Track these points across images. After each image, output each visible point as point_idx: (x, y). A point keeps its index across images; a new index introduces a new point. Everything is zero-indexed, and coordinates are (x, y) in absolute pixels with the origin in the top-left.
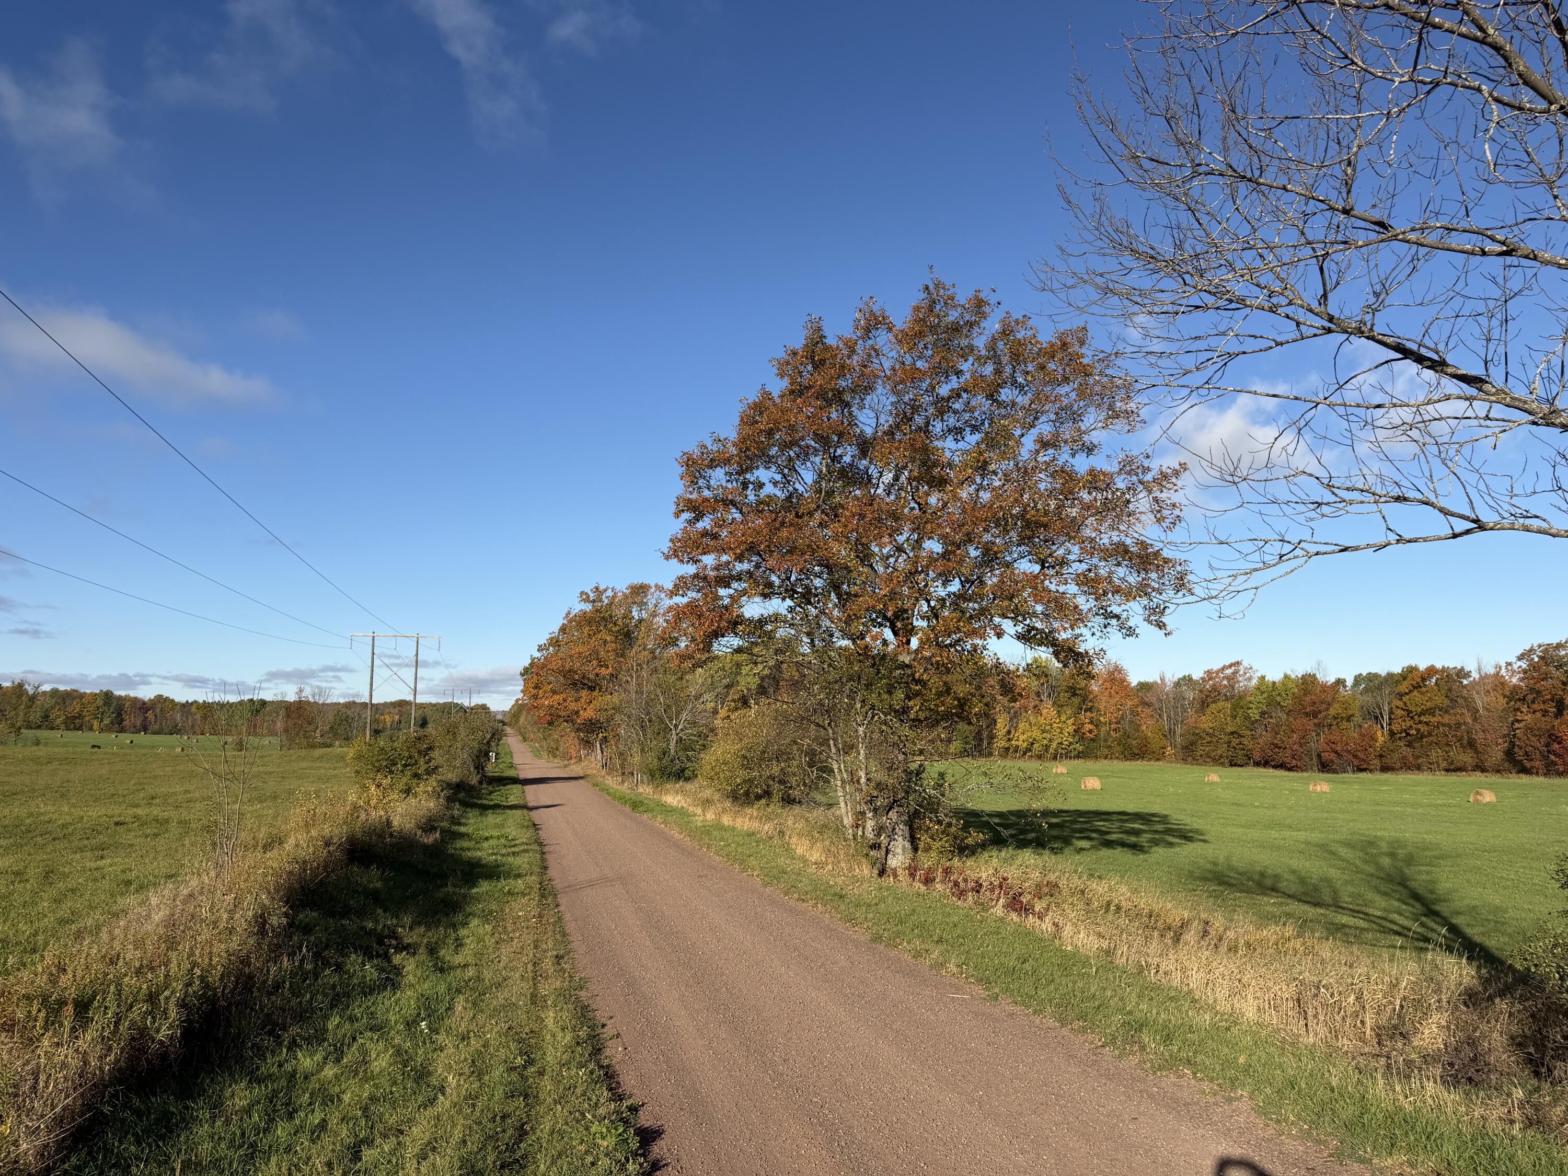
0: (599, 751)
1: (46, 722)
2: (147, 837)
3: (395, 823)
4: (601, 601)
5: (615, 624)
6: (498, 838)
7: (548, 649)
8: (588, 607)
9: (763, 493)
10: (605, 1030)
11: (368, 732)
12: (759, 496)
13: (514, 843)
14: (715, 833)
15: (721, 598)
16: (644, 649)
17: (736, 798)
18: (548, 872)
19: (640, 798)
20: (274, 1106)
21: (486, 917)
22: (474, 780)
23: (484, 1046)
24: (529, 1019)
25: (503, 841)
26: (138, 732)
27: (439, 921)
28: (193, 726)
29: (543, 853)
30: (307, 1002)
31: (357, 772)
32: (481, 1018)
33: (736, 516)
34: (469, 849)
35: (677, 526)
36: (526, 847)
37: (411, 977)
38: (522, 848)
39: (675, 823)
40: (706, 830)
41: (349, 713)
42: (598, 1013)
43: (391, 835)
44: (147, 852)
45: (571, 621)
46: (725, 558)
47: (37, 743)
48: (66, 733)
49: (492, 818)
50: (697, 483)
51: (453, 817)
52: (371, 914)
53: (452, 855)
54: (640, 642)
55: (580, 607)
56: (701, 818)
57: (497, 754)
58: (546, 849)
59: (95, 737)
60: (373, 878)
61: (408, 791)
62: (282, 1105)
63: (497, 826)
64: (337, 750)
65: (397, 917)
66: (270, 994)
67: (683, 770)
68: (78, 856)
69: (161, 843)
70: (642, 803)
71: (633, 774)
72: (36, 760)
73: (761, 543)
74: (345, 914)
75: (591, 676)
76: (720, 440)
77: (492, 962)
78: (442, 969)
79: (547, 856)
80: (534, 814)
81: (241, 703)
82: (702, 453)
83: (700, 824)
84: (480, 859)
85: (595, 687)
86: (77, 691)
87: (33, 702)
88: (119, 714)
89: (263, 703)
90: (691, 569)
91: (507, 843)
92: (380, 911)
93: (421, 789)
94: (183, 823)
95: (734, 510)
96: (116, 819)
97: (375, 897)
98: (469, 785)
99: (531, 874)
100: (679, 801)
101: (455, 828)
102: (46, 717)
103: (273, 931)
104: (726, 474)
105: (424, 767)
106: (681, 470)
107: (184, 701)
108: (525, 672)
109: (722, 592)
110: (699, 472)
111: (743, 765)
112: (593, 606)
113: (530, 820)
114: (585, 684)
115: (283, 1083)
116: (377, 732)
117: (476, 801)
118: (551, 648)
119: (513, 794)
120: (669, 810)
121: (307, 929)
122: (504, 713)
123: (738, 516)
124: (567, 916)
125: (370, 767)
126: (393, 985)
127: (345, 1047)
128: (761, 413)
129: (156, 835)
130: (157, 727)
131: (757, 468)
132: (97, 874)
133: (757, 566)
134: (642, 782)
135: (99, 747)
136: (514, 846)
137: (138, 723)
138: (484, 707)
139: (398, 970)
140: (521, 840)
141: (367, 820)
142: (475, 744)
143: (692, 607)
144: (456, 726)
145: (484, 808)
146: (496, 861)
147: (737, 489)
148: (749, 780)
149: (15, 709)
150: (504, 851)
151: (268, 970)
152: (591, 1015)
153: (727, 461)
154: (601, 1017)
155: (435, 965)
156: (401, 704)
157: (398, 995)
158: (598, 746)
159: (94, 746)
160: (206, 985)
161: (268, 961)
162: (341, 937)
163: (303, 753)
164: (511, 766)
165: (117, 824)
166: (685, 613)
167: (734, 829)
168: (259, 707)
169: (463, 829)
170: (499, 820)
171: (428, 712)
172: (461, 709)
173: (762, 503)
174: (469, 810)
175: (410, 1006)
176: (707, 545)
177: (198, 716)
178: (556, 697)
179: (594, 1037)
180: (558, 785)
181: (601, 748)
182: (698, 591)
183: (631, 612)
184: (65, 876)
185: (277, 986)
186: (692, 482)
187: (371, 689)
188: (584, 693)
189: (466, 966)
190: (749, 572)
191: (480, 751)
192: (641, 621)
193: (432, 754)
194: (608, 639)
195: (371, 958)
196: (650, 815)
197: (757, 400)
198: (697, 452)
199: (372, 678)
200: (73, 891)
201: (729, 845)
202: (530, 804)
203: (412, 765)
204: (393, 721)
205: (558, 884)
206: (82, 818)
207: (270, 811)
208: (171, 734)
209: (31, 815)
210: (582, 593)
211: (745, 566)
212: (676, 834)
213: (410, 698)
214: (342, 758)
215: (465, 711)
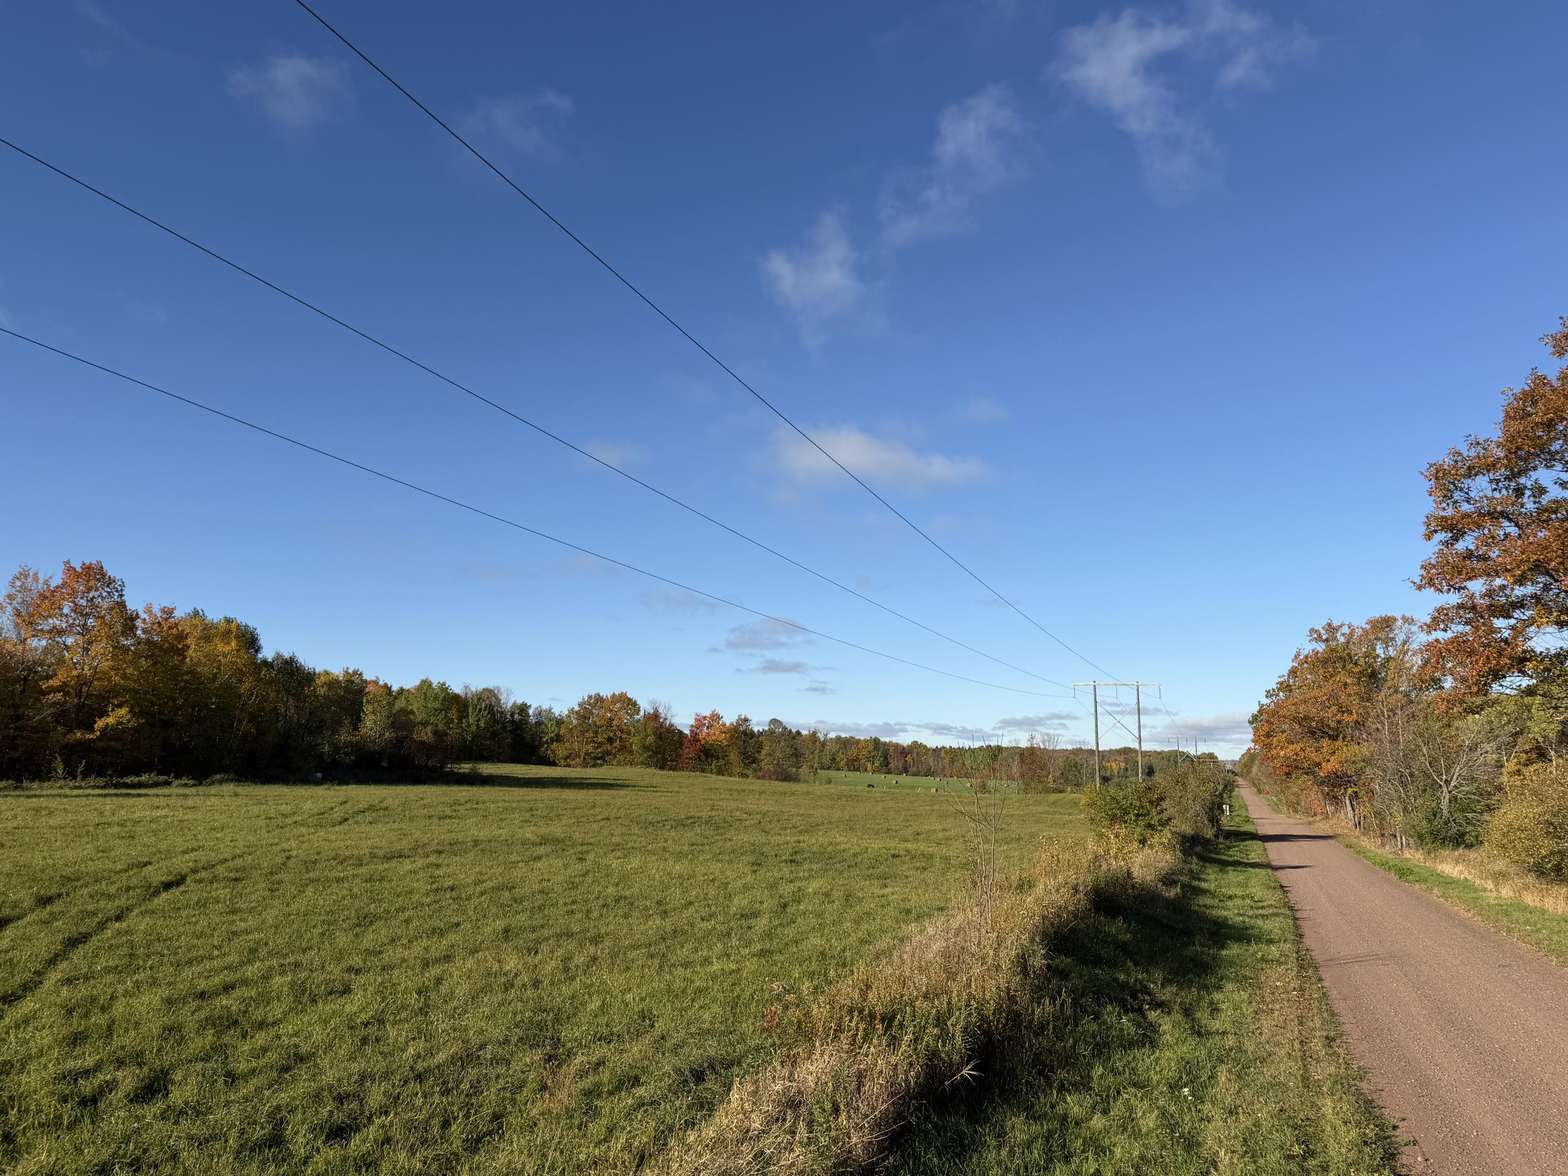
0: (1349, 808)
1: (834, 764)
2: (918, 869)
3: (1135, 875)
4: (1335, 638)
5: (1356, 664)
6: (1243, 898)
7: (1277, 695)
8: (1321, 647)
9: (1545, 500)
10: (1397, 1133)
11: (1098, 779)
12: (1539, 502)
13: (1260, 904)
14: (1516, 914)
15: (1499, 630)
16: (1396, 691)
17: (1543, 873)
18: (1304, 940)
19: (1409, 865)
20: (1051, 1146)
21: (1242, 981)
22: (1209, 833)
23: (1254, 1125)
24: (1302, 1103)
25: (1248, 901)
26: (901, 773)
27: (1191, 981)
28: (943, 769)
29: (1296, 919)
30: (1071, 1047)
31: (1092, 820)
32: (1248, 1093)
33: (1508, 530)
34: (1212, 907)
35: (1431, 549)
36: (1275, 911)
37: (1168, 1037)
38: (1271, 911)
39: (1459, 897)
40: (1504, 910)
41: (1078, 759)
42: (1386, 1112)
43: (1133, 887)
44: (919, 883)
45: (1301, 664)
46: (1498, 582)
47: (830, 782)
48: (849, 774)
49: (1232, 876)
50: (1452, 497)
51: (1192, 872)
52: (1122, 966)
53: (1196, 912)
54: (1389, 684)
55: (1309, 647)
56: (1494, 894)
57: (1230, 807)
58: (1298, 915)
59: (869, 777)
60: (1118, 929)
61: (1143, 842)
62: (1057, 1147)
63: (1239, 885)
64: (1069, 796)
65: (1148, 972)
66: (1037, 1035)
67: (1462, 835)
68: (867, 882)
69: (929, 876)
70: (1411, 871)
71: (1395, 836)
72: (830, 796)
73: (1551, 560)
74: (1098, 962)
75: (1333, 724)
76: (1478, 443)
77: (1253, 1033)
78: (1200, 1033)
79: (1300, 922)
80: (1280, 874)
81: (981, 749)
82: (1456, 461)
83: (1492, 902)
84: (1226, 918)
85: (1337, 736)
86: (852, 738)
87: (824, 747)
88: (886, 758)
89: (999, 749)
90: (1453, 599)
91: (1252, 904)
92: (1130, 964)
93: (1155, 840)
94: (946, 859)
95: (1507, 523)
96: (893, 852)
97: (1123, 948)
98: (1205, 838)
99: (1285, 941)
100: (1461, 872)
101: (1195, 883)
102: (833, 760)
103: (1034, 972)
104: (1491, 481)
105: (1156, 818)
106: (1428, 485)
107: (934, 747)
108: (1254, 719)
109: (1499, 623)
110: (1453, 483)
111: (1548, 833)
112: (1327, 646)
113: (1276, 881)
114: (1324, 732)
115: (1056, 1125)
116: (1105, 779)
117: (1214, 856)
118: (1281, 694)
119: (1254, 851)
120: (1447, 882)
121: (1063, 974)
122: (1234, 763)
123: (1513, 530)
124: (1334, 994)
125: (1103, 815)
126: (1151, 1043)
127: (1111, 1100)
128: (1534, 403)
129: (925, 869)
130: (915, 769)
131: (1535, 468)
132: (883, 901)
133: (1546, 588)
134: (1408, 845)
135: (873, 786)
136: (1262, 908)
137: (901, 766)
138: (1211, 756)
139: (1153, 1028)
140: (1269, 902)
141: (1109, 870)
142: (1207, 796)
143: (1459, 643)
144: (1185, 776)
145: (1224, 864)
146: (1244, 922)
147: (1508, 497)
148: (1559, 852)
149: (812, 753)
150: (1251, 913)
151: (1033, 1011)
152: (1377, 1112)
153: (1491, 467)
154: (1391, 1115)
155: (1192, 1028)
156: (1126, 751)
157: (1157, 1055)
158: (1348, 802)
159: (869, 786)
160: (983, 1018)
161: (1032, 1002)
162: (1095, 986)
163: (1039, 797)
164: (1248, 820)
165: (894, 856)
166: (1449, 651)
167: (1543, 911)
168: (995, 753)
169: (1204, 885)
170: (1241, 878)
171: (1154, 761)
172: (1188, 757)
173: (1546, 510)
174: (1207, 865)
175: (1170, 1068)
176: (1473, 569)
177: (946, 761)
178: (1292, 747)
179: (1386, 1138)
180: (1303, 843)
181: (1352, 805)
182: (1466, 623)
183: (1375, 650)
184: (860, 900)
185: (1042, 1027)
186: (1445, 496)
187: (1097, 737)
188: (1325, 742)
189: (1224, 1033)
190: (1535, 596)
191: (1213, 803)
192: (1388, 659)
193: (1165, 805)
194: (1349, 681)
195: (1126, 1012)
196: (1424, 886)
197: (1527, 388)
198: (1448, 462)
199: (1097, 726)
200: (868, 914)
201: (1538, 931)
202: (1274, 863)
203: (1145, 815)
204: (1120, 768)
205: (1318, 955)
206: (867, 849)
207: (1016, 853)
208: (927, 776)
209: (831, 844)
210: (1312, 631)
211: (1529, 589)
212: (1460, 910)
213: (1135, 745)
214: (1075, 804)
215: (1192, 760)
